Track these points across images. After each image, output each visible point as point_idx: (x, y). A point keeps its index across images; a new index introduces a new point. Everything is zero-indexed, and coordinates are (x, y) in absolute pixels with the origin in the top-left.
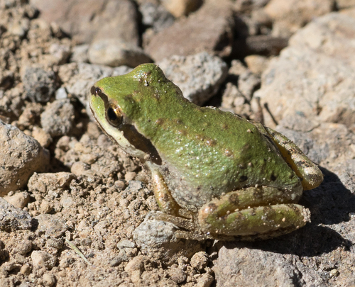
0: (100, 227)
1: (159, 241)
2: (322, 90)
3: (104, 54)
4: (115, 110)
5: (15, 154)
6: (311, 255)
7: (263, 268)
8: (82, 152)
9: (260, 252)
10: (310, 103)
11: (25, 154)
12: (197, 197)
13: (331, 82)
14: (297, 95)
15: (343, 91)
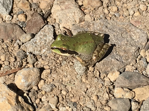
0: (69, 76)
1: (84, 71)
2: (73, 17)
3: (27, 39)
4: (64, 50)
5: (37, 73)
6: (111, 53)
7: (109, 62)
8: (44, 63)
9: (105, 59)
10: (73, 21)
11: (38, 72)
12: (90, 56)
13: (73, 14)
14: (70, 21)
15: (77, 14)
